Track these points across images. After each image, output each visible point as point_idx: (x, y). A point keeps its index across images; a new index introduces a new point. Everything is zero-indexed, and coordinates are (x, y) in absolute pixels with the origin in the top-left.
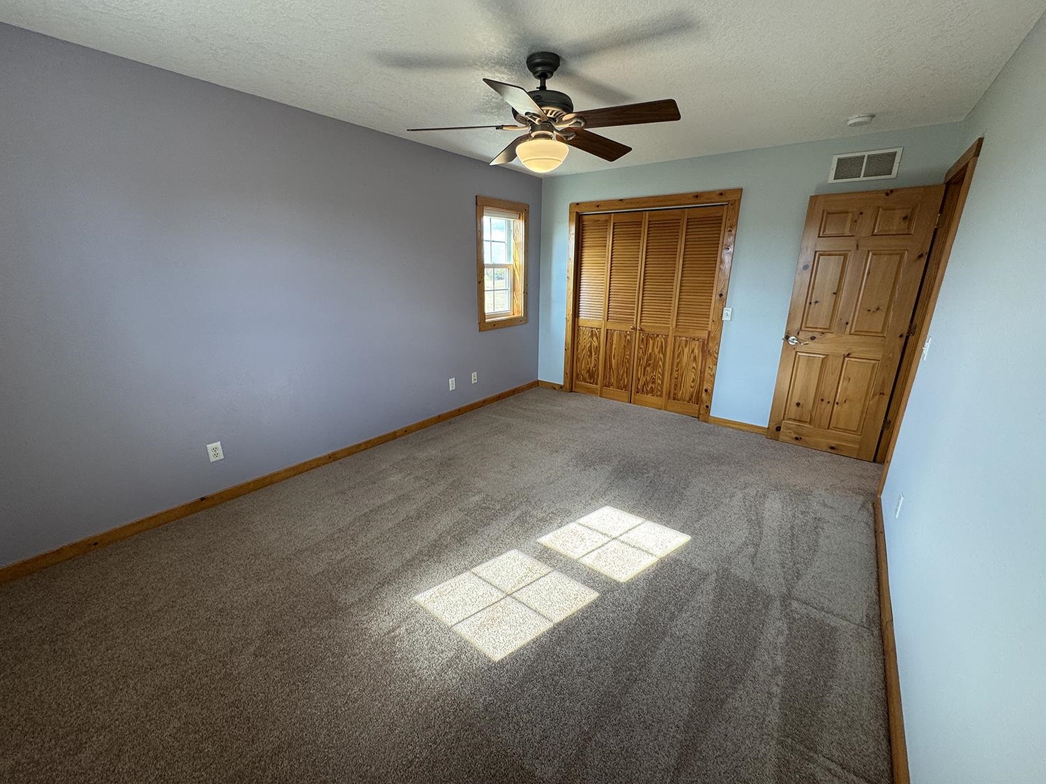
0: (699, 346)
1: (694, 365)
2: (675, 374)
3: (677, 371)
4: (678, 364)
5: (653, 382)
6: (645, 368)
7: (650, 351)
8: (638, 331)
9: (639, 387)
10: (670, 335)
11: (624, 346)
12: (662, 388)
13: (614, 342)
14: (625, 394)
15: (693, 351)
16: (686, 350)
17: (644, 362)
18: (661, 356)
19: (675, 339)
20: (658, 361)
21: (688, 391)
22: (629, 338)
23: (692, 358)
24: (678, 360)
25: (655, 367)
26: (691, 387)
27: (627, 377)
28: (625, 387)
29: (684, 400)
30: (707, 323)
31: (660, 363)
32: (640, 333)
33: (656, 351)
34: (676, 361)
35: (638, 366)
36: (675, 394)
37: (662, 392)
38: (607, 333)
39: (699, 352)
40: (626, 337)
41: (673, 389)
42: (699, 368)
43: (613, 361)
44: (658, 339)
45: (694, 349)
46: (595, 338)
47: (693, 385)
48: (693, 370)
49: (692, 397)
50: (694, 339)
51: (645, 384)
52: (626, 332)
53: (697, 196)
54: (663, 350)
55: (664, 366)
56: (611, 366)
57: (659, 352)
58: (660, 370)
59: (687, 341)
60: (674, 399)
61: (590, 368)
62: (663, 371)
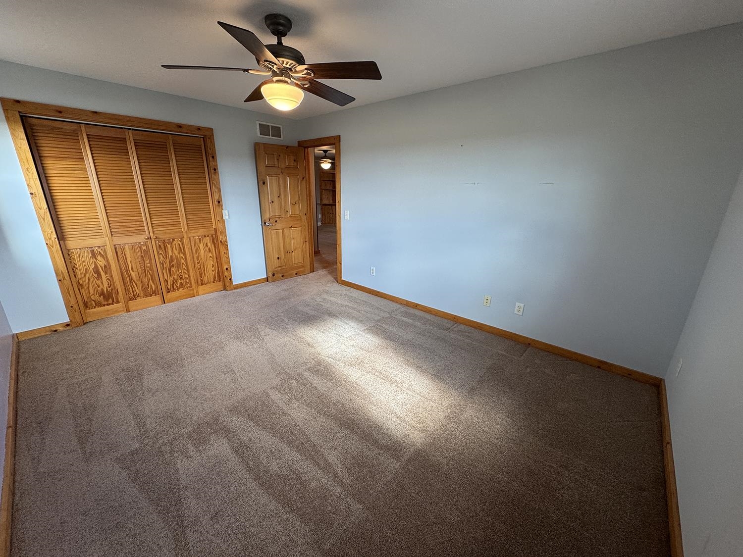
0: (210, 240)
1: (210, 255)
2: (197, 266)
3: (198, 263)
4: (198, 258)
5: (181, 278)
6: (170, 270)
7: (170, 254)
8: (153, 241)
9: (169, 287)
10: (185, 237)
11: (142, 256)
12: (190, 280)
13: (128, 256)
14: (156, 299)
15: (207, 245)
16: (201, 246)
17: (167, 265)
18: (182, 255)
19: (190, 239)
20: (180, 260)
21: (211, 274)
22: (144, 248)
23: (207, 250)
24: (197, 255)
25: (179, 266)
26: (213, 271)
27: (153, 282)
28: (155, 293)
29: (210, 283)
30: (210, 223)
31: (183, 261)
32: (155, 241)
33: (176, 252)
34: (195, 256)
35: (162, 270)
36: (202, 280)
37: (191, 284)
38: (116, 249)
39: (211, 245)
40: (140, 248)
41: (199, 278)
42: (215, 255)
43: (133, 274)
44: (175, 242)
45: (207, 243)
46: (99, 258)
47: (213, 269)
48: (211, 259)
49: (215, 277)
50: (205, 236)
51: (174, 283)
52: (140, 243)
53: (180, 126)
54: (182, 250)
55: (186, 262)
56: (131, 279)
57: (179, 253)
58: (184, 267)
59: (200, 239)
60: (202, 285)
61: (102, 289)
62: (187, 266)
